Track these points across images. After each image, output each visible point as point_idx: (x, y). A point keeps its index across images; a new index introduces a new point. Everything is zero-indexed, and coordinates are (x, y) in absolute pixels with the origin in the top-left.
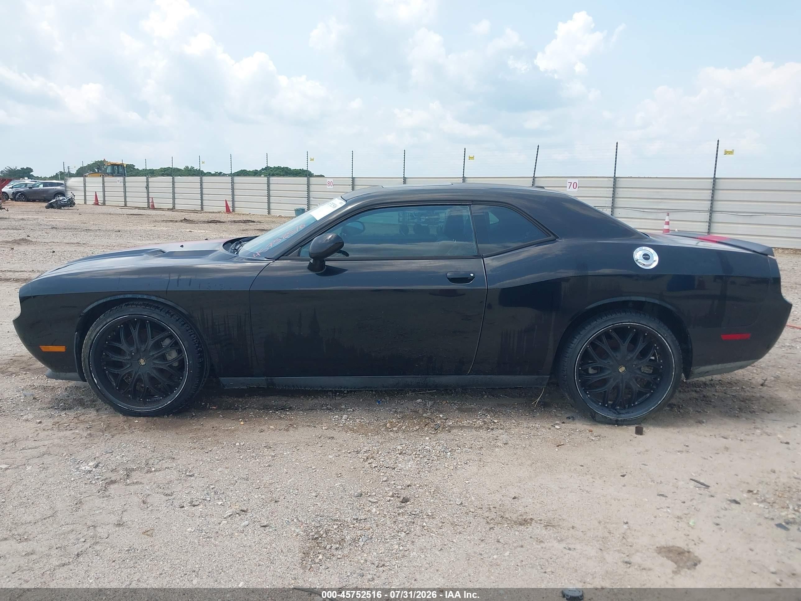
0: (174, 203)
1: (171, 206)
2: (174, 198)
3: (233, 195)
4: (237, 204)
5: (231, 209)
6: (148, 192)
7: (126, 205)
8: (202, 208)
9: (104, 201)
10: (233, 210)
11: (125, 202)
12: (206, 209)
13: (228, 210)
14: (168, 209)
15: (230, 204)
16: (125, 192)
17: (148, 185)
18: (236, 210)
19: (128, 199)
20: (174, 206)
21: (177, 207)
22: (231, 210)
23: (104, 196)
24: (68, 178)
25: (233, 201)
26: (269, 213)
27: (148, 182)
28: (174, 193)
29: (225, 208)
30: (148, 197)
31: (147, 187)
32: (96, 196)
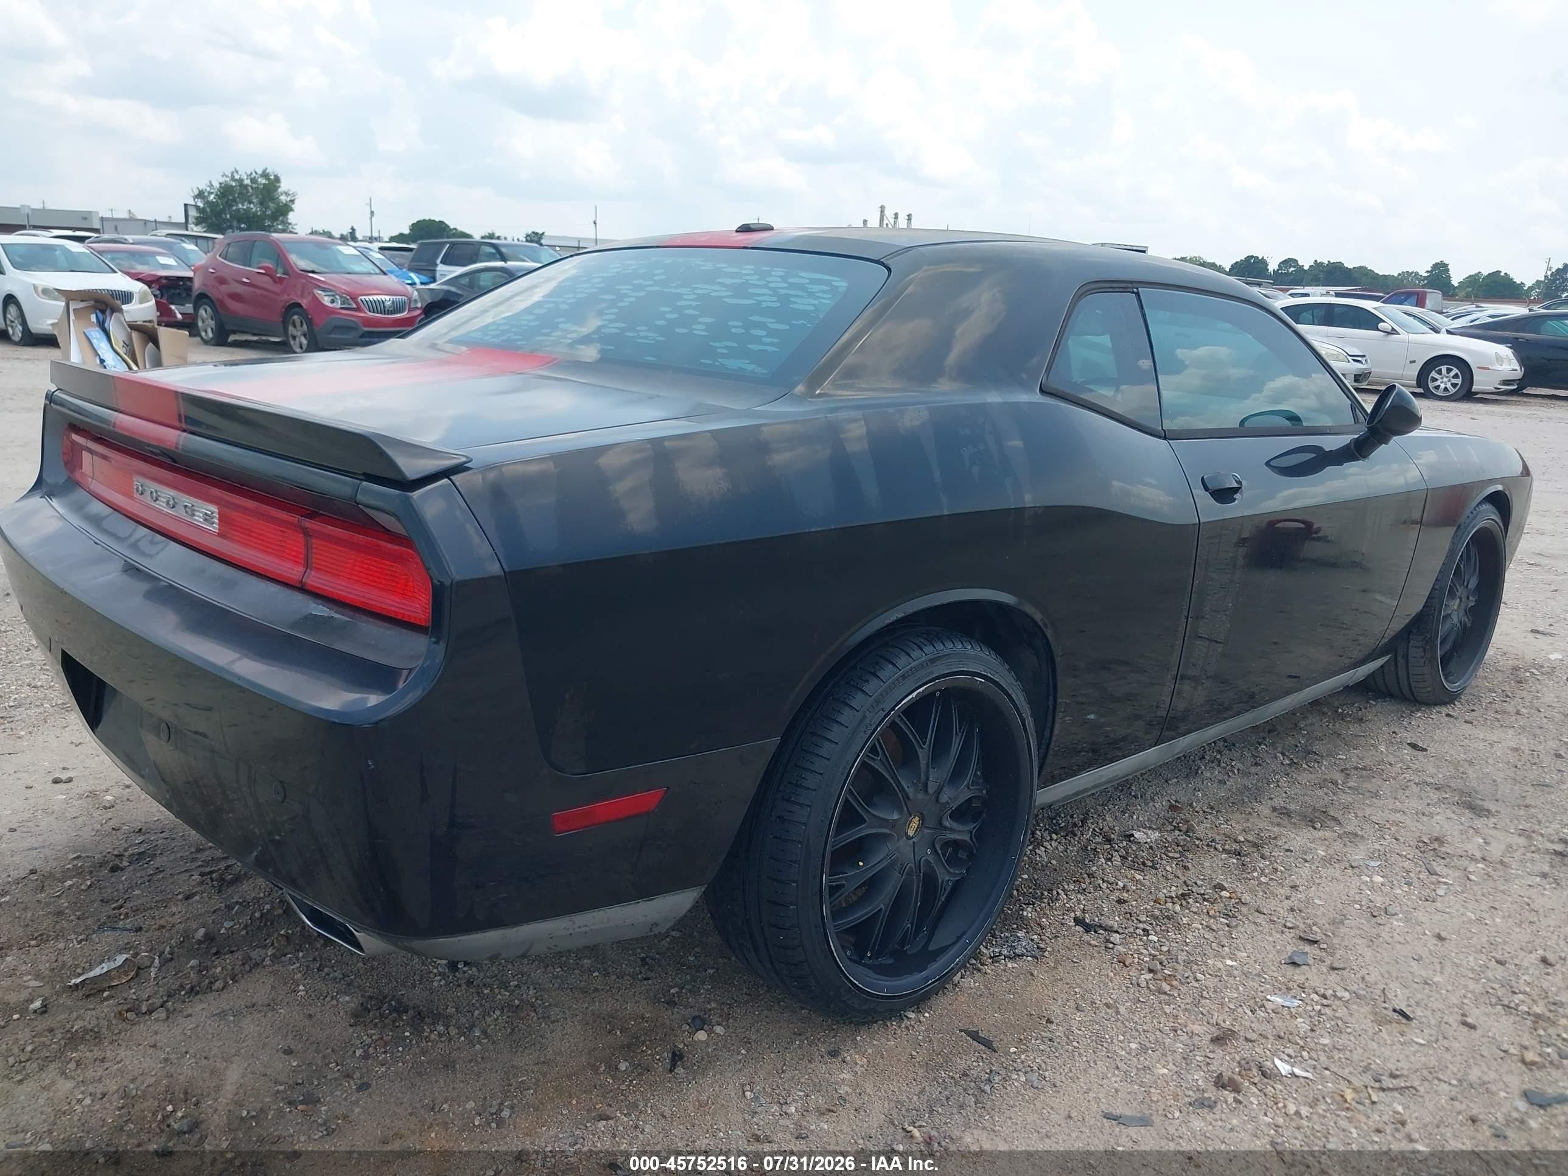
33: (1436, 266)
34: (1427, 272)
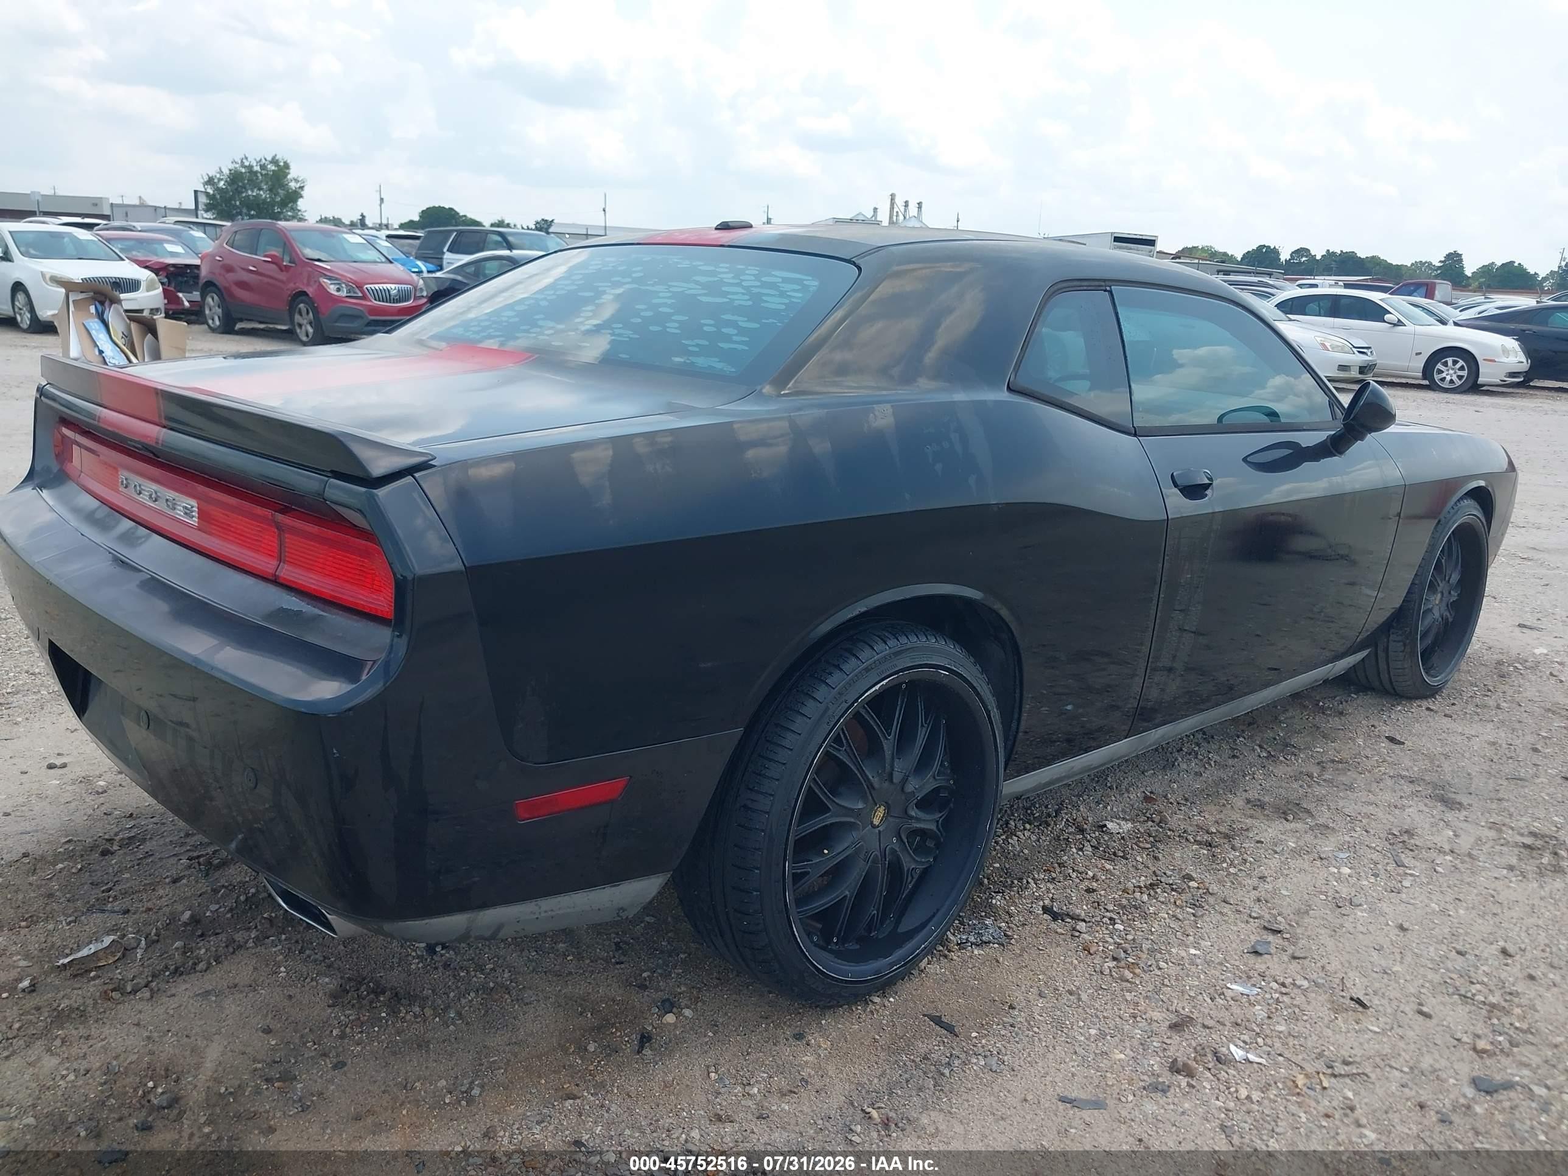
33: (1449, 256)
34: (1440, 262)
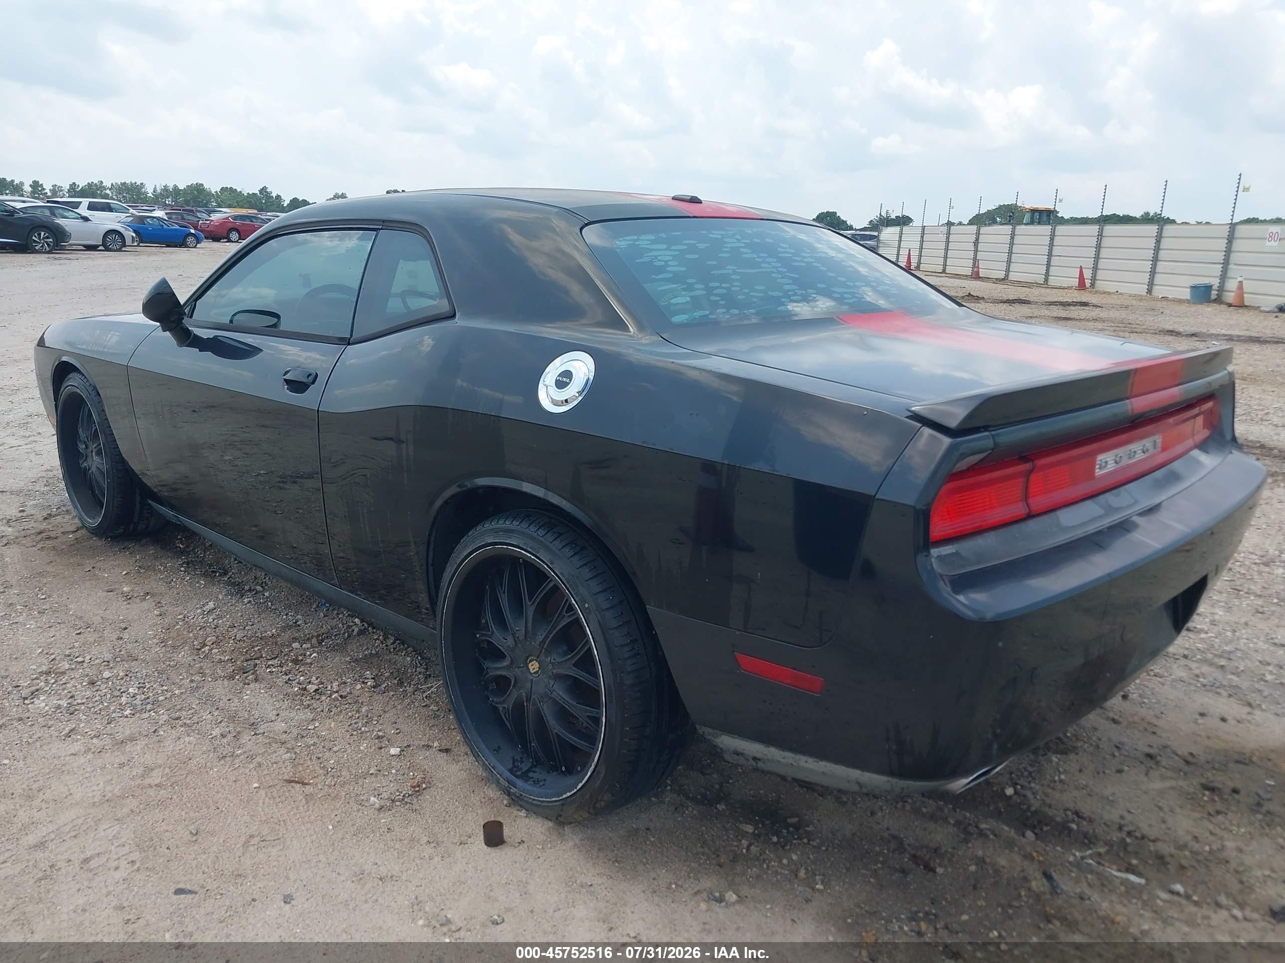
0: (1008, 271)
1: (1002, 275)
2: (1009, 262)
3: (1097, 258)
4: (1100, 275)
5: (1088, 283)
6: (976, 251)
7: (944, 271)
8: (1046, 280)
9: (919, 263)
10: (1093, 285)
11: (945, 265)
12: (1052, 281)
13: (1082, 285)
14: (997, 279)
15: (1088, 274)
16: (947, 249)
17: (977, 239)
18: (1096, 285)
19: (949, 262)
20: (1007, 276)
21: (1013, 276)
22: (1088, 285)
23: (920, 256)
24: (884, 228)
25: (1095, 268)
26: (1150, 291)
27: (978, 234)
28: (1010, 253)
29: (1078, 280)
30: (975, 260)
31: (976, 243)
32: (909, 255)
